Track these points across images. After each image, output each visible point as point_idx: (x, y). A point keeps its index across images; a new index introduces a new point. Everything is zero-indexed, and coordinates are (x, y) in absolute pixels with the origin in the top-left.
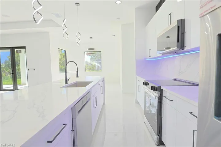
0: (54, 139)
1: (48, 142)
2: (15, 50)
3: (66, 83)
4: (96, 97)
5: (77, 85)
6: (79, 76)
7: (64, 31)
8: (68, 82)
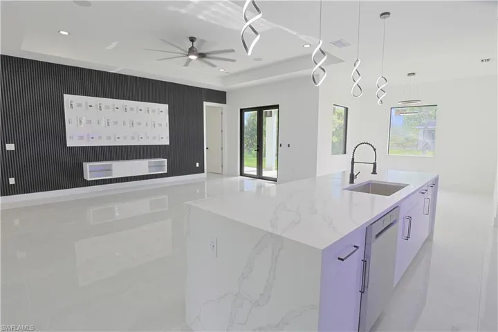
0: (346, 258)
1: (339, 259)
2: (264, 111)
3: (352, 181)
4: (409, 218)
5: (370, 188)
6: (377, 172)
7: (356, 83)
8: (355, 181)
